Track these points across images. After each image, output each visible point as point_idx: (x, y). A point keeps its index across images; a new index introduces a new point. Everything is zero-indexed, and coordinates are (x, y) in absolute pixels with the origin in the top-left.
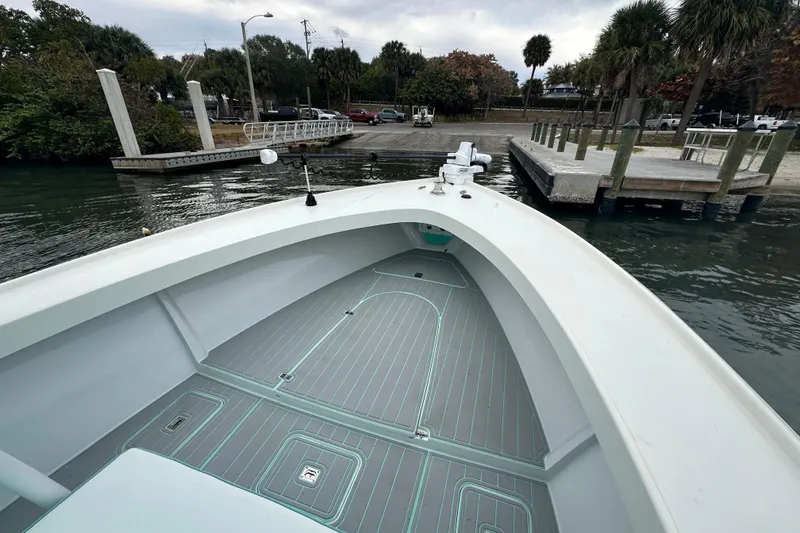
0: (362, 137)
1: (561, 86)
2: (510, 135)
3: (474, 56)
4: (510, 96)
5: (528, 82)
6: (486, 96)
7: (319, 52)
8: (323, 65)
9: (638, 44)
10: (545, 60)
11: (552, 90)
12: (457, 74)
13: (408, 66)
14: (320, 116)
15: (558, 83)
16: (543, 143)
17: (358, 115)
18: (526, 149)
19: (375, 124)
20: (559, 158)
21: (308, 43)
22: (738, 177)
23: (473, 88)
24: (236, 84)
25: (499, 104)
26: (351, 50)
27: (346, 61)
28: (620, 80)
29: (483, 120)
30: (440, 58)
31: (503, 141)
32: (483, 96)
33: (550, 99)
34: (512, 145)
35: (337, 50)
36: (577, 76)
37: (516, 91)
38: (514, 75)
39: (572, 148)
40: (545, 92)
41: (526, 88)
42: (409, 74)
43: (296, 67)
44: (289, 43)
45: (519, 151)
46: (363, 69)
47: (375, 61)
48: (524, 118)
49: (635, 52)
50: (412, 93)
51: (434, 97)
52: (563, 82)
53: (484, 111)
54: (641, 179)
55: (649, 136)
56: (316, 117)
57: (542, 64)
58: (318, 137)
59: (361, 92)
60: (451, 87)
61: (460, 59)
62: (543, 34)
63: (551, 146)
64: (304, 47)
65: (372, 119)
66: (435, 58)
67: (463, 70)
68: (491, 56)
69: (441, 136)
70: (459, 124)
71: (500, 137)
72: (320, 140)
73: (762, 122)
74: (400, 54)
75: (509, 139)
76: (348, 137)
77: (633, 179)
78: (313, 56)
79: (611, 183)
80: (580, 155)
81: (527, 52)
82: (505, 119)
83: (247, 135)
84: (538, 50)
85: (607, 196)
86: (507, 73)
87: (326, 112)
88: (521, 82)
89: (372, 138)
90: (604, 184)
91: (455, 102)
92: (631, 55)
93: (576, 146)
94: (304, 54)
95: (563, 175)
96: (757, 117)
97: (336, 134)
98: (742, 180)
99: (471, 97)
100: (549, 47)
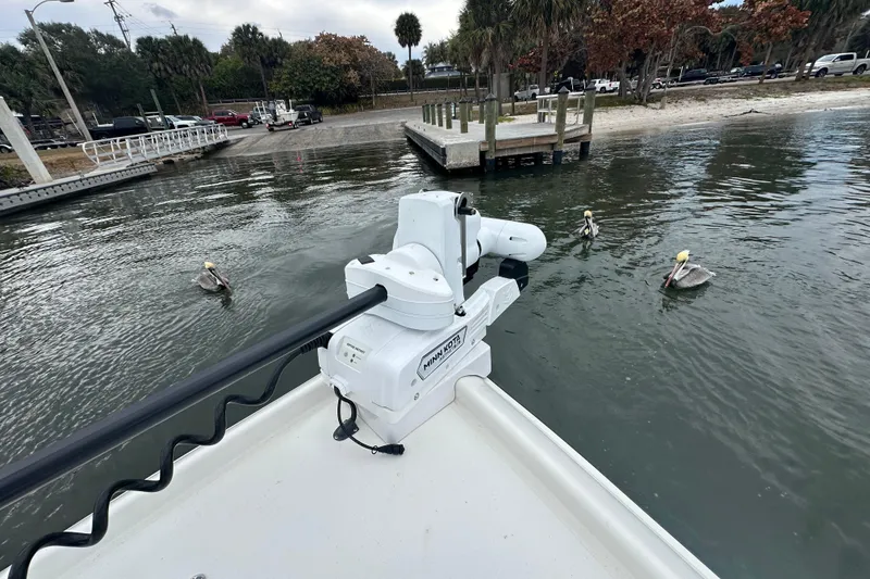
0: (242, 143)
1: (441, 65)
2: (404, 120)
3: (344, 38)
4: (393, 79)
5: (407, 63)
6: (369, 82)
7: (146, 43)
8: (157, 59)
9: (492, 25)
10: (418, 40)
11: (433, 70)
12: (331, 60)
13: (272, 55)
14: (176, 124)
15: (437, 62)
16: (434, 123)
17: (226, 117)
18: (419, 131)
19: (249, 126)
20: (448, 133)
21: (123, 31)
22: (567, 129)
23: (352, 74)
24: (30, 94)
25: (385, 90)
26: (191, 38)
27: (188, 51)
28: (485, 57)
29: (372, 108)
30: (306, 42)
31: (398, 127)
32: (365, 81)
33: (433, 79)
34: (407, 129)
35: (170, 38)
36: (452, 54)
37: (398, 73)
38: (391, 57)
39: (456, 124)
40: (427, 72)
41: (406, 69)
42: (274, 64)
43: (118, 65)
44: (96, 32)
45: (415, 134)
46: (213, 61)
47: (225, 50)
48: (412, 102)
49: (490, 31)
50: (285, 85)
51: (311, 88)
52: (441, 61)
53: (371, 98)
54: (507, 140)
55: (521, 106)
56: (172, 127)
57: (416, 44)
58: (188, 148)
59: (219, 89)
60: (328, 75)
61: (330, 42)
62: (410, 12)
63: (441, 125)
64: (120, 37)
65: (246, 121)
66: (300, 42)
67: (337, 55)
68: (363, 37)
69: (334, 130)
70: (347, 115)
71: (393, 124)
72: (187, 152)
73: (602, 85)
74: (257, 41)
75: (403, 125)
76: (224, 145)
77: (501, 141)
78: (137, 48)
79: (487, 147)
80: (464, 129)
81: (398, 31)
82: (394, 104)
83: (91, 158)
84: (408, 29)
85: (488, 157)
86: (384, 54)
87: (182, 119)
88: (401, 65)
89: (254, 143)
90: (483, 148)
91: (337, 91)
92: (487, 35)
93: (459, 121)
94: (124, 46)
95: (452, 145)
96: (598, 81)
97: (209, 143)
98: (571, 131)
99: (352, 84)
100: (419, 26)
